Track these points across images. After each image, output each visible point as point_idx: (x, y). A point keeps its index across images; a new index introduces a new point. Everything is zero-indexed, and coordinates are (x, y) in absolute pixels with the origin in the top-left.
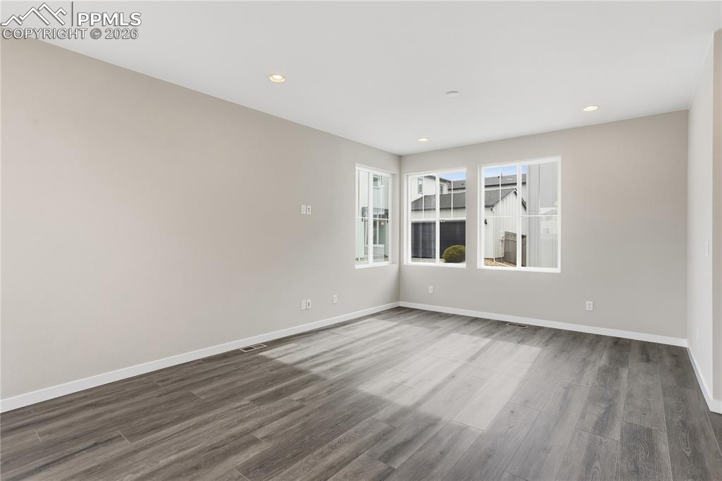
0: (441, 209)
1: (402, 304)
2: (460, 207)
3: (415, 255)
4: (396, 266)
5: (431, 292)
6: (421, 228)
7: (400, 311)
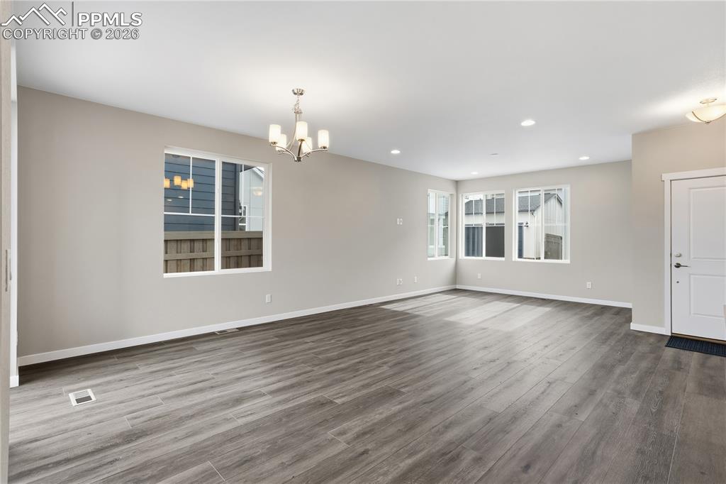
0: (487, 213)
1: (458, 287)
2: (500, 212)
3: (468, 254)
4: (454, 260)
5: (479, 277)
6: (471, 231)
7: (455, 291)
